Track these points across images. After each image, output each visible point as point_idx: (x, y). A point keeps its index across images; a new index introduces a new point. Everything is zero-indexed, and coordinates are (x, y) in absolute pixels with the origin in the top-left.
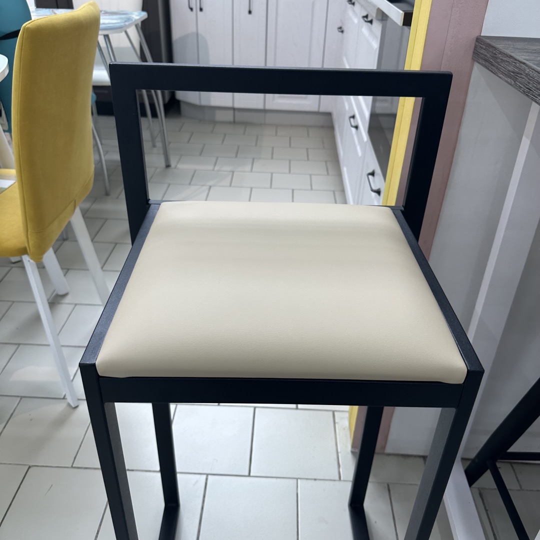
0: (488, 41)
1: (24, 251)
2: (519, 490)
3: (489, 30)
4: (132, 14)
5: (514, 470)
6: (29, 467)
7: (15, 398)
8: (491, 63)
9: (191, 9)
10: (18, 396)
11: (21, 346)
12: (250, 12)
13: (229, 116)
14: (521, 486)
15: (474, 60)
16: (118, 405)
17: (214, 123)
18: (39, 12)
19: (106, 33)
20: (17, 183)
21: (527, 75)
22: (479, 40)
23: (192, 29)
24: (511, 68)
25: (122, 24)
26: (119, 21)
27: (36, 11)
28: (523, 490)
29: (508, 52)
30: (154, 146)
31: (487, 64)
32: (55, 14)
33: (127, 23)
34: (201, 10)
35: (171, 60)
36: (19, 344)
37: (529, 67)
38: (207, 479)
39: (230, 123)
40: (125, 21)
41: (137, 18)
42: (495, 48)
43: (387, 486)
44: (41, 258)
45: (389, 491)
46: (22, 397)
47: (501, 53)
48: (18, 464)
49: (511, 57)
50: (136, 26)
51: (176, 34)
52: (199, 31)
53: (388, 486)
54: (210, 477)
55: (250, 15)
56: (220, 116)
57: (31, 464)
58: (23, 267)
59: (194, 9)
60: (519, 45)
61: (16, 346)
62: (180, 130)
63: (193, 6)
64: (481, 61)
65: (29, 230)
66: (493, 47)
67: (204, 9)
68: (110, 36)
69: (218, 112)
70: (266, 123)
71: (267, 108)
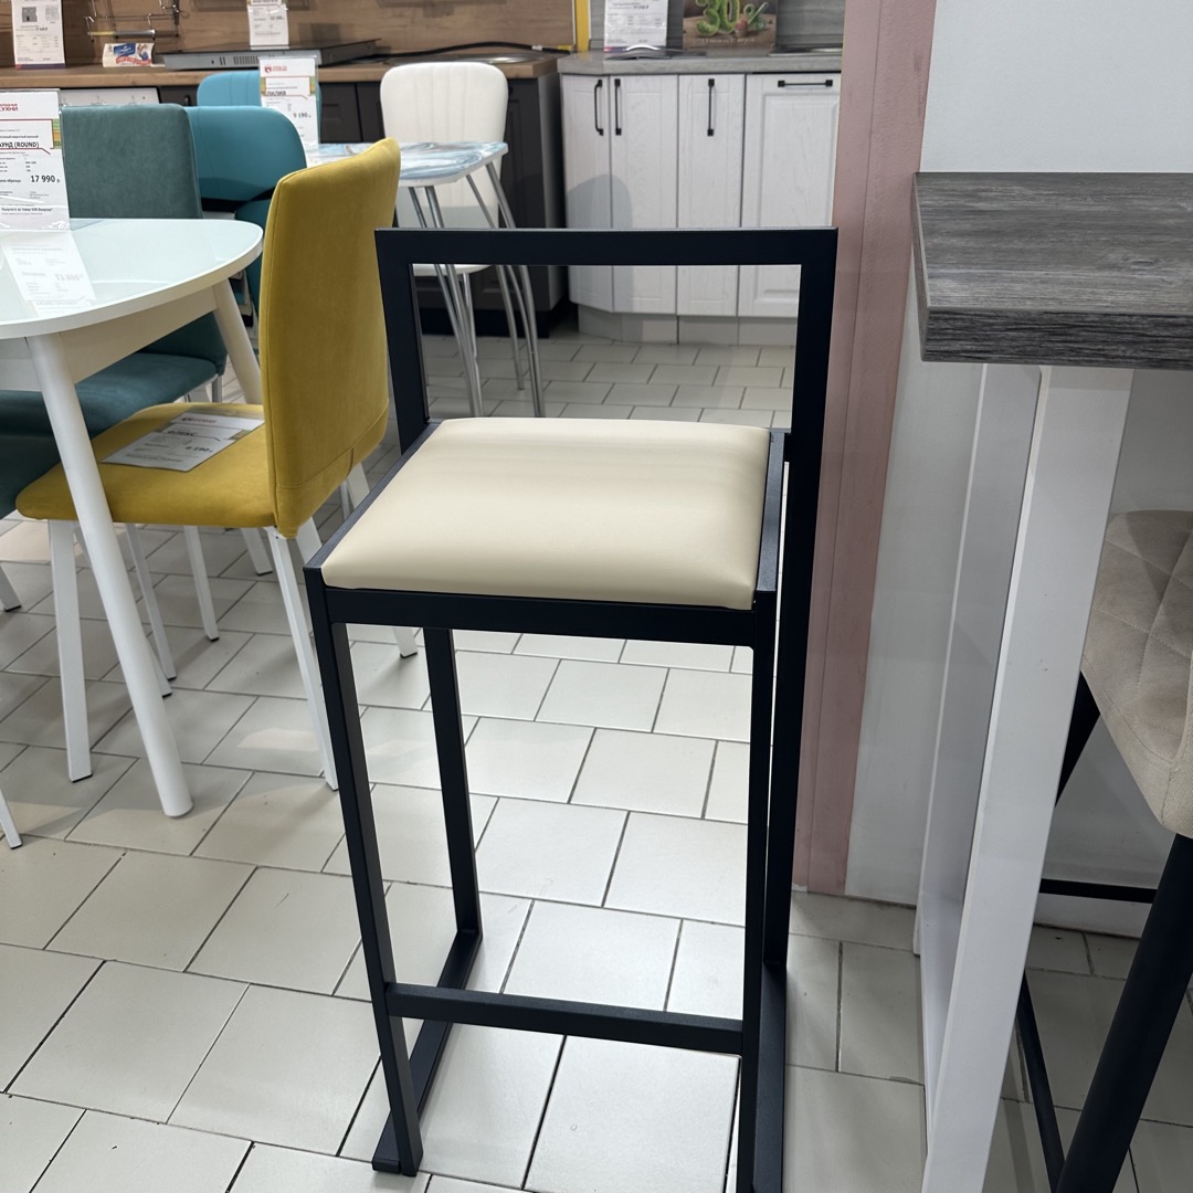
1: (270, 520)
2: (1087, 975)
4: (481, 147)
5: (1086, 944)
6: (257, 868)
7: (245, 772)
9: (601, 132)
10: (249, 770)
11: (261, 698)
12: (710, 132)
13: (667, 332)
14: (1092, 971)
16: (350, 627)
17: (639, 344)
18: (325, 150)
19: (428, 183)
20: (264, 427)
23: (601, 169)
25: (458, 167)
26: (455, 162)
27: (320, 148)
28: (1096, 976)
30: (520, 389)
32: (351, 153)
33: (467, 165)
34: (618, 132)
35: (562, 221)
36: (258, 696)
38: (532, 906)
39: (671, 344)
40: (465, 162)
41: (488, 154)
43: (838, 945)
44: (295, 532)
45: (841, 952)
46: (254, 772)
48: (240, 863)
50: (489, 167)
51: (573, 180)
52: (614, 173)
53: (841, 944)
54: (536, 902)
55: (710, 138)
56: (650, 332)
57: (260, 864)
58: (277, 583)
59: (606, 132)
61: (254, 698)
62: (572, 360)
63: (604, 125)
65: (278, 485)
67: (623, 132)
68: (436, 188)
69: (647, 324)
70: (741, 342)
71: (741, 314)
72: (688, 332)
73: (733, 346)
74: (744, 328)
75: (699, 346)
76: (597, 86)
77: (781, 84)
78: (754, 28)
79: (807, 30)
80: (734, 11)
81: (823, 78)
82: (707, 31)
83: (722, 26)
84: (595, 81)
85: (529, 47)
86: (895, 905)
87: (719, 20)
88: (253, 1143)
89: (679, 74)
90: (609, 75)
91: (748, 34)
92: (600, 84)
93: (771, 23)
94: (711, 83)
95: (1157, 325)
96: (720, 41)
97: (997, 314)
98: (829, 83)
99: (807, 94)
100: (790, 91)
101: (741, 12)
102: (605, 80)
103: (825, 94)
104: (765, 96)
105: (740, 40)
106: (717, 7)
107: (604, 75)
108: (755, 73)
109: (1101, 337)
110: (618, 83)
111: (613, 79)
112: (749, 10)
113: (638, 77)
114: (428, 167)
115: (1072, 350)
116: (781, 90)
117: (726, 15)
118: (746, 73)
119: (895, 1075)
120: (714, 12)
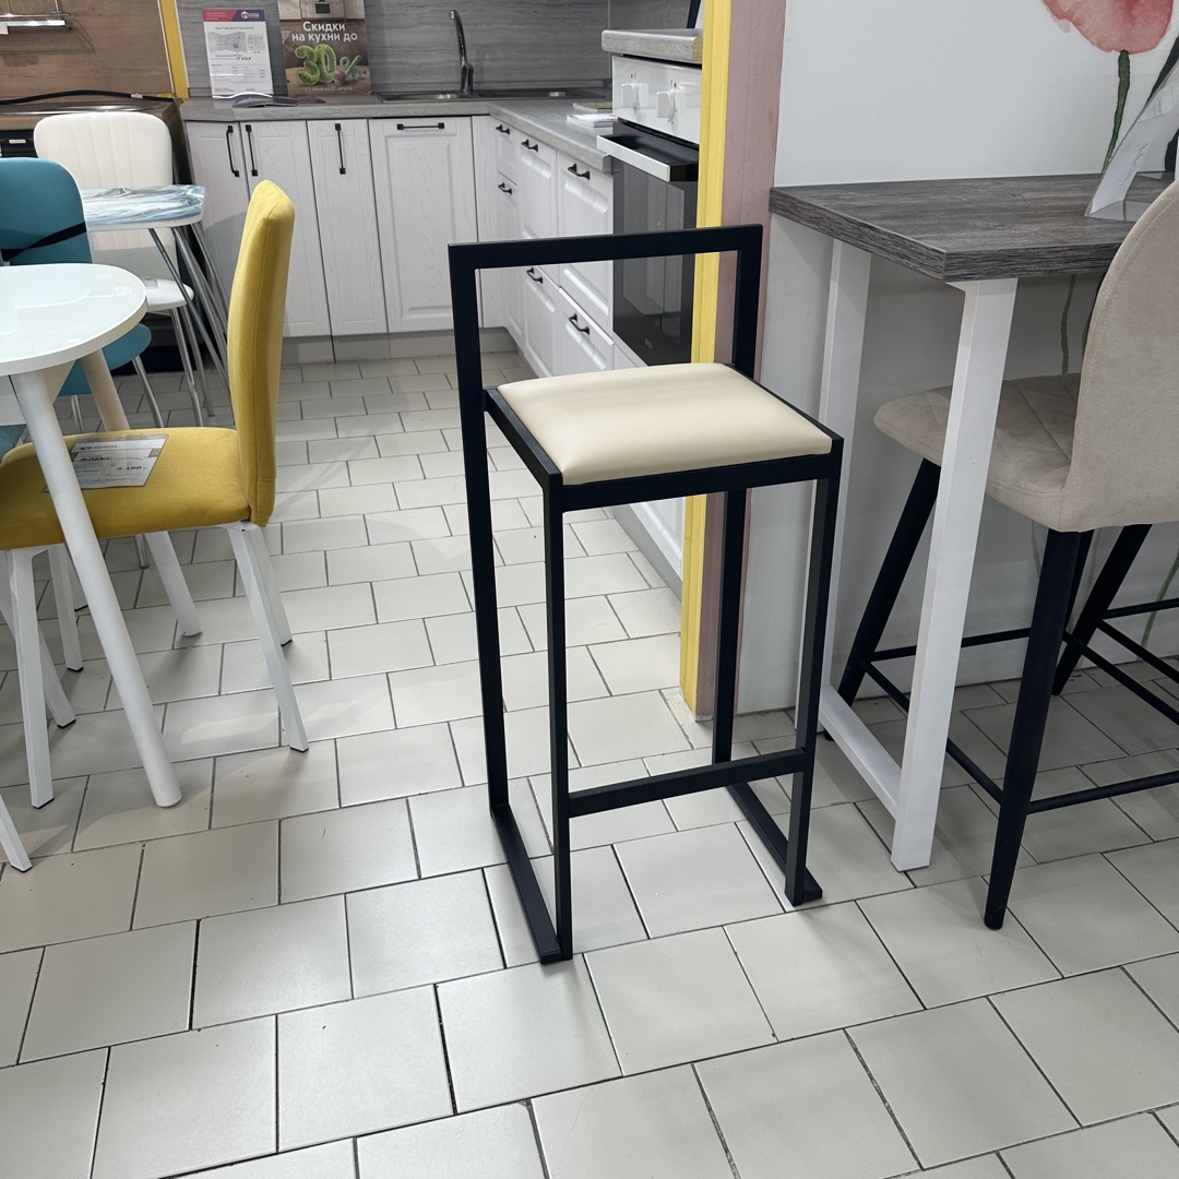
0: (784, 192)
3: (781, 181)
7: (207, 760)
8: (789, 211)
9: (237, 174)
10: (209, 758)
12: (343, 171)
13: (324, 352)
15: (770, 211)
17: (298, 366)
21: (828, 218)
22: (773, 192)
23: (241, 207)
24: (812, 215)
29: (805, 200)
31: (787, 214)
34: (255, 173)
36: (166, 704)
37: (829, 212)
39: (329, 363)
42: (793, 199)
43: (750, 744)
45: (755, 747)
47: (799, 202)
48: (261, 822)
49: (810, 205)
53: (752, 743)
55: (343, 176)
56: (306, 354)
57: (282, 817)
59: (242, 173)
60: (814, 193)
63: (239, 167)
64: (780, 212)
66: (790, 197)
67: (259, 173)
69: (302, 347)
70: (393, 356)
71: (391, 331)
72: (343, 351)
73: (386, 361)
74: (394, 343)
75: (358, 362)
76: (228, 132)
77: (400, 127)
78: (350, 77)
79: (392, 80)
80: (332, 61)
81: (436, 121)
82: (309, 80)
83: (322, 76)
84: (225, 128)
85: (129, 96)
86: (770, 711)
87: (318, 70)
88: (435, 985)
89: (306, 120)
90: (239, 122)
91: (346, 83)
92: (230, 130)
93: (365, 73)
94: (338, 127)
95: (1049, 252)
96: (322, 89)
97: (979, 253)
98: (441, 126)
99: (422, 136)
100: (408, 133)
101: (338, 63)
102: (235, 127)
103: (438, 135)
104: (387, 137)
105: (341, 89)
106: (316, 60)
107: (235, 122)
108: (374, 118)
109: (1024, 261)
110: (248, 129)
111: (243, 125)
112: (345, 62)
113: (268, 123)
114: (159, 210)
115: (1011, 269)
116: (400, 132)
117: (324, 66)
118: (368, 118)
119: (833, 802)
120: (313, 64)
